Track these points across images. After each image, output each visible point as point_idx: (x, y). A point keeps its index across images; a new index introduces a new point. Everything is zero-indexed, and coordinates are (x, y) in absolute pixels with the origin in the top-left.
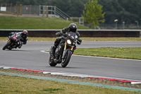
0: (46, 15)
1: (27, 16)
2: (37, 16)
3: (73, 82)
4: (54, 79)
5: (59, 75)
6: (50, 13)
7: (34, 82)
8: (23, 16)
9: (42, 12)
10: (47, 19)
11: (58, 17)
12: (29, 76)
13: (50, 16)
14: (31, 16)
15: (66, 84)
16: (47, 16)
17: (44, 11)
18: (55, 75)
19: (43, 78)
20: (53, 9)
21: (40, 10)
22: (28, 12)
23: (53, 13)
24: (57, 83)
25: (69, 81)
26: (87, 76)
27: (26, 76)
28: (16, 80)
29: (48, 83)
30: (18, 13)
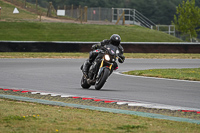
0: (121, 22)
1: (95, 22)
2: (108, 23)
3: (159, 117)
4: (133, 112)
5: (140, 107)
6: (127, 18)
7: (104, 116)
8: (89, 22)
9: (115, 18)
10: (123, 27)
11: (139, 24)
12: (97, 108)
13: (127, 22)
14: (100, 23)
15: (149, 120)
16: (123, 23)
17: (119, 15)
18: (135, 107)
19: (117, 111)
20: (132, 13)
21: (113, 14)
22: (96, 18)
23: (132, 19)
24: (137, 118)
25: (154, 115)
26: (179, 108)
27: (93, 107)
28: (79, 113)
29: (123, 118)
30: (82, 19)
